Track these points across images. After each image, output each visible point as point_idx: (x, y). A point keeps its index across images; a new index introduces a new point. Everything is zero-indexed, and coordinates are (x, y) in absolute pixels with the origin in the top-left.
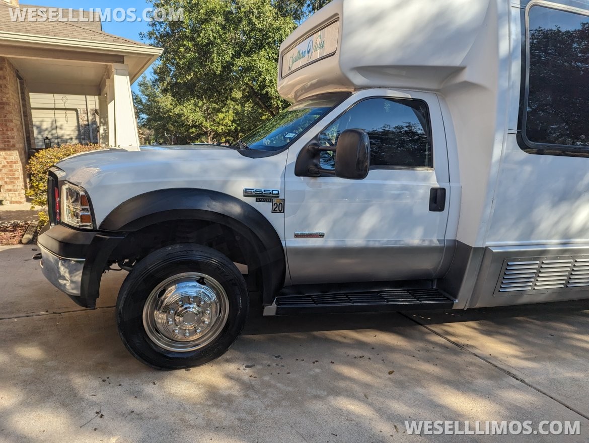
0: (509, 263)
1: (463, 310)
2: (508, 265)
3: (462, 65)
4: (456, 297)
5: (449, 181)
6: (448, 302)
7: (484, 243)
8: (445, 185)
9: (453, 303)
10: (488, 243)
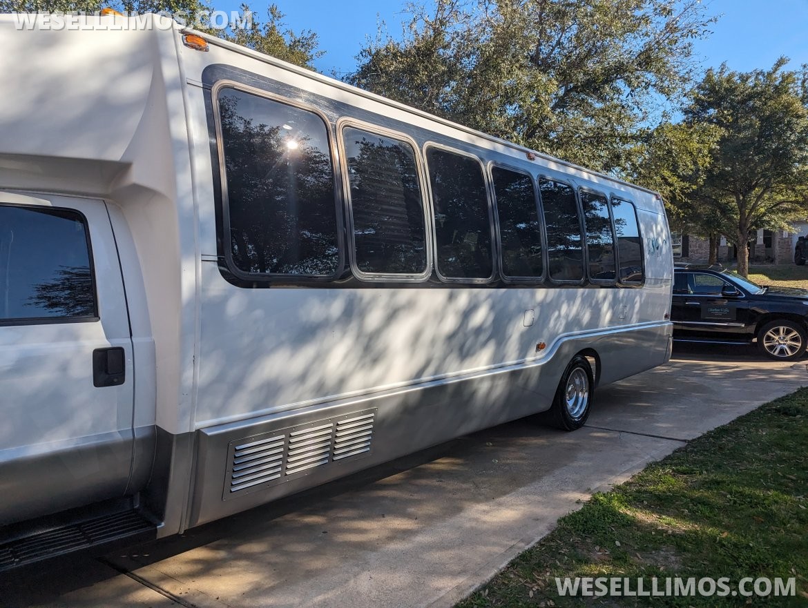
0: (238, 448)
1: (177, 535)
2: (236, 450)
3: (126, 160)
4: (161, 518)
5: (131, 335)
6: (149, 529)
7: (191, 425)
8: (122, 342)
9: (156, 529)
10: (199, 424)
